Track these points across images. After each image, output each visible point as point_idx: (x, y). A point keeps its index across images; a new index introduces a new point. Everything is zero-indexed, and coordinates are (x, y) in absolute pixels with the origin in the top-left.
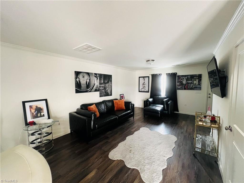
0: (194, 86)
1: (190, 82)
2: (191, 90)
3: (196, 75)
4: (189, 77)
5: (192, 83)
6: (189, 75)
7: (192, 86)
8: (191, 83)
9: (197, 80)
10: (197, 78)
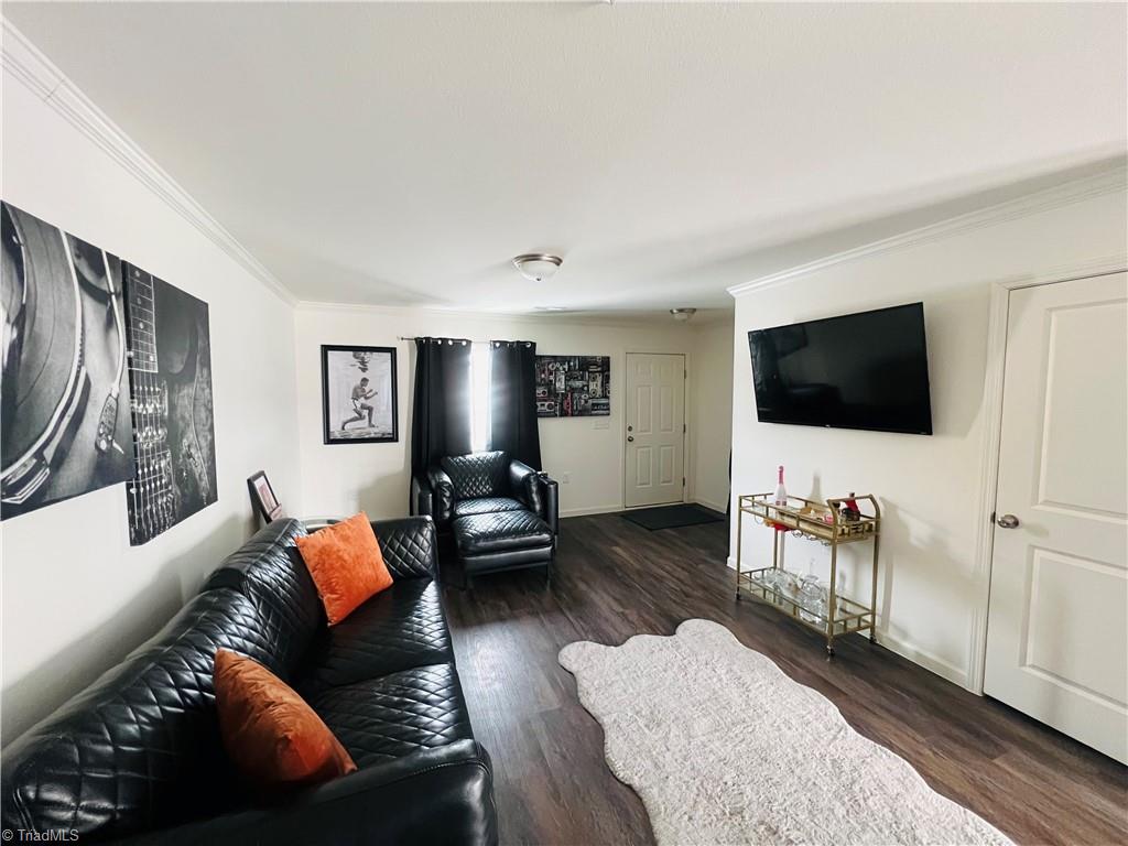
0: (590, 401)
1: (578, 384)
2: (581, 415)
3: (595, 357)
4: (575, 365)
5: (586, 388)
6: (575, 357)
7: (586, 402)
8: (582, 389)
9: (599, 379)
10: (599, 369)
